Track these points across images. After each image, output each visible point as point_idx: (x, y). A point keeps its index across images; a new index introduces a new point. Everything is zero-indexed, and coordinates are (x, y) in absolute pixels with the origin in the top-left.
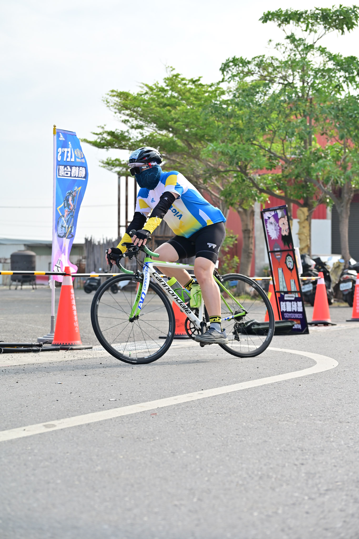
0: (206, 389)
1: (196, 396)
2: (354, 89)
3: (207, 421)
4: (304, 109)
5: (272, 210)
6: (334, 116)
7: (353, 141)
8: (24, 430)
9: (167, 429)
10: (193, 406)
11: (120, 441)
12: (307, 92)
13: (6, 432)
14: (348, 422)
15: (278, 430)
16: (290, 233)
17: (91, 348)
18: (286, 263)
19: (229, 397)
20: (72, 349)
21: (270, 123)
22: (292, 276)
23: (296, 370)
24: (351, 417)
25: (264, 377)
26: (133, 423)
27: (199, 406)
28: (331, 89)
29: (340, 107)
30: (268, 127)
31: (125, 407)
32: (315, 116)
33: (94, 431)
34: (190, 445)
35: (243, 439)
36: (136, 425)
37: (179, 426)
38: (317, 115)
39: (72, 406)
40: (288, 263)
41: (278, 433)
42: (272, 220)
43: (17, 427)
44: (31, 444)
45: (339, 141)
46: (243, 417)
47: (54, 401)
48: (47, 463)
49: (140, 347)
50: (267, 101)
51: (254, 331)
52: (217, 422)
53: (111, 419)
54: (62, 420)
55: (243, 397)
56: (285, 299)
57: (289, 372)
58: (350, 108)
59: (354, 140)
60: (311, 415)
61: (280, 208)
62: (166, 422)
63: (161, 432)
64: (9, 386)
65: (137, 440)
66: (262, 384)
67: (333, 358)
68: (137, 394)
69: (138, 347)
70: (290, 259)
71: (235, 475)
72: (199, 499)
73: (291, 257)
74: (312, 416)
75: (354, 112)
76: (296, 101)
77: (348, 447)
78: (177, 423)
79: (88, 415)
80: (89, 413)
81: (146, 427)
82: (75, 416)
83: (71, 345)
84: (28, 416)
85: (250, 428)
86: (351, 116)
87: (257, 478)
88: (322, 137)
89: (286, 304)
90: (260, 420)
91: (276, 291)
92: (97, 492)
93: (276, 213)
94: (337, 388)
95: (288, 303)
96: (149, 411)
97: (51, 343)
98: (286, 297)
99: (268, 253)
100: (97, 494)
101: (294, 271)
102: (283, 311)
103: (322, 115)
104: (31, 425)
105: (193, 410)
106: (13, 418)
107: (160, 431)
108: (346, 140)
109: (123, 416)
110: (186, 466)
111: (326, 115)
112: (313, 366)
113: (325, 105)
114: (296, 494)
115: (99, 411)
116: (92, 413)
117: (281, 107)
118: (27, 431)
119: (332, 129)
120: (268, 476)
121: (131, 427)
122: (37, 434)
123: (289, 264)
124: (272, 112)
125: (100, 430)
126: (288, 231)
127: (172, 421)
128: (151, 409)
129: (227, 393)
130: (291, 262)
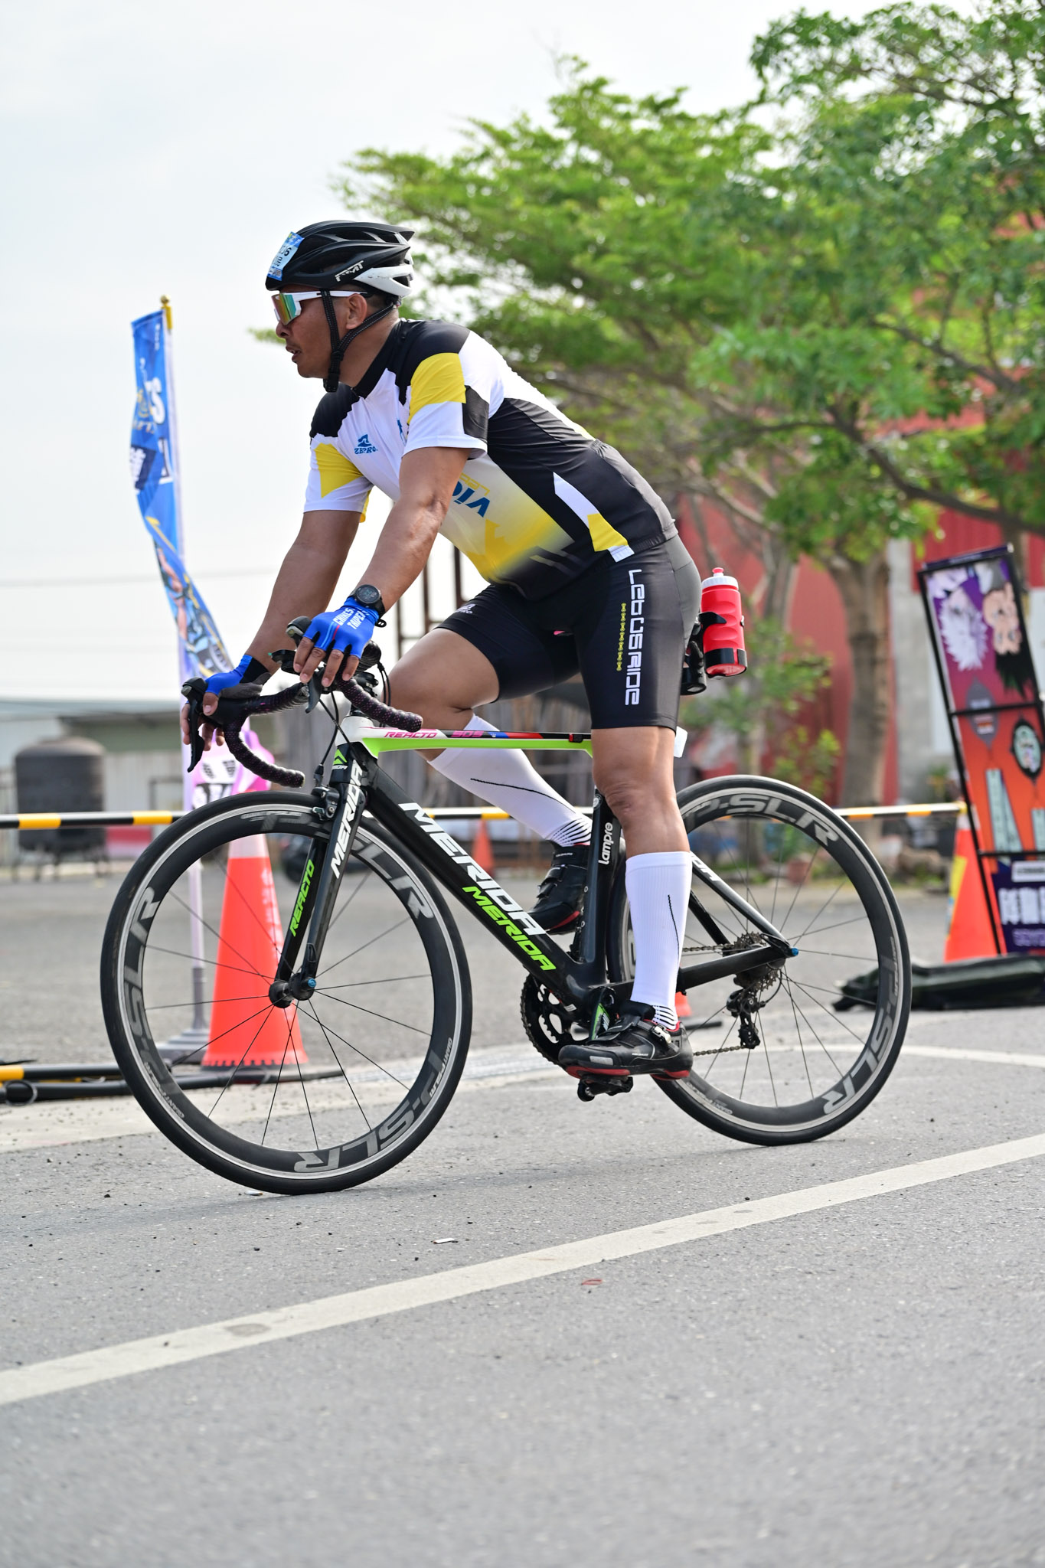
0: (761, 1196)
1: (727, 1219)
3: (775, 1298)
5: (958, 566)
8: (166, 1344)
9: (644, 1325)
10: (721, 1253)
11: (490, 1368)
13: (105, 1353)
15: (1018, 1319)
16: (1025, 645)
17: (341, 1074)
18: (1013, 750)
19: (842, 1218)
20: (276, 1081)
21: (936, 246)
22: (1036, 795)
25: (955, 1151)
26: (526, 1312)
27: (743, 1251)
30: (928, 262)
31: (490, 1263)
33: (398, 1339)
34: (726, 1373)
35: (902, 1349)
36: (536, 1318)
37: (681, 1316)
39: (310, 1264)
40: (1021, 751)
41: (1017, 1326)
42: (960, 599)
43: (138, 1337)
44: (198, 1387)
46: (895, 1281)
47: (247, 1252)
48: (261, 1443)
49: (512, 1064)
50: (925, 171)
52: (809, 1301)
53: (450, 1302)
54: (285, 1310)
55: (889, 1217)
56: (1017, 877)
57: (1040, 1132)
61: (985, 558)
62: (635, 1304)
63: (625, 1337)
64: (83, 1208)
65: (548, 1362)
66: (950, 1175)
68: (525, 1219)
69: (505, 1065)
70: (1027, 737)
71: (886, 1457)
72: (775, 1532)
73: (1032, 728)
76: (1027, 166)
78: (673, 1305)
79: (368, 1290)
80: (370, 1285)
81: (571, 1323)
82: (326, 1296)
83: (271, 1067)
84: (167, 1301)
85: (922, 1316)
87: (957, 1465)
89: (1018, 898)
90: (952, 1289)
91: (983, 850)
92: (440, 1520)
93: (971, 573)
95: (1026, 894)
96: (574, 1271)
97: (197, 1063)
98: (1020, 872)
99: (950, 716)
100: (442, 1527)
102: (1009, 923)
104: (183, 1328)
105: (722, 1264)
106: (120, 1310)
107: (621, 1333)
109: (487, 1291)
110: (722, 1435)
115: (405, 1278)
116: (381, 1284)
117: (974, 189)
118: (177, 1347)
120: (994, 1458)
121: (521, 1326)
122: (210, 1356)
123: (1027, 754)
124: (940, 210)
125: (418, 1336)
126: (1017, 638)
127: (657, 1302)
128: (580, 1265)
129: (833, 1206)
130: (1031, 746)
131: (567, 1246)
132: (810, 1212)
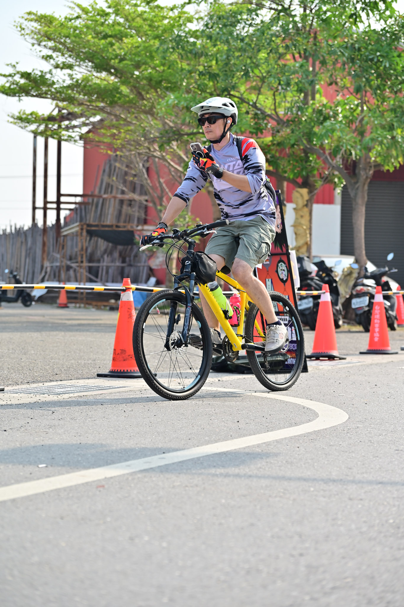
0: (169, 452)
1: (156, 461)
2: (377, 20)
3: (173, 497)
4: (304, 47)
6: (348, 59)
7: (374, 96)
9: (121, 507)
11: (59, 523)
12: (310, 22)
14: (361, 500)
15: (269, 510)
16: (283, 230)
17: (3, 390)
18: (277, 271)
19: (201, 463)
21: (257, 66)
22: (285, 290)
23: (291, 425)
24: (365, 492)
25: (247, 435)
26: (74, 499)
28: (343, 20)
29: (357, 46)
30: (253, 72)
31: (60, 476)
32: (321, 58)
33: (22, 509)
34: (153, 529)
35: (223, 521)
36: (78, 501)
37: (136, 503)
38: (323, 56)
40: (280, 272)
41: (268, 513)
45: (354, 94)
49: (72, 389)
50: (253, 35)
51: (230, 367)
52: (187, 499)
53: (43, 493)
57: (280, 428)
58: (370, 47)
59: (376, 94)
60: (312, 489)
62: (118, 497)
63: (113, 511)
65: (82, 521)
66: (244, 446)
67: (341, 408)
68: (75, 458)
69: (69, 389)
70: (282, 266)
71: (215, 568)
73: (285, 263)
74: (313, 491)
75: (376, 54)
76: (294, 36)
77: (361, 533)
78: (133, 499)
79: (11, 486)
80: (12, 484)
81: (92, 505)
85: (232, 507)
86: (372, 60)
87: (243, 573)
88: (331, 87)
90: (244, 496)
92: (37, 589)
94: (346, 452)
96: (94, 482)
100: (37, 593)
101: (289, 282)
103: (331, 56)
107: (112, 509)
108: (364, 93)
109: (59, 489)
110: (151, 556)
111: (336, 57)
112: (314, 419)
113: (336, 42)
114: (294, 594)
115: (26, 481)
116: (16, 484)
117: (272, 43)
119: (345, 78)
120: (259, 571)
121: (72, 505)
123: (282, 273)
124: (259, 51)
125: (30, 508)
126: (281, 227)
127: (126, 497)
128: (96, 479)
129: (197, 458)
130: (284, 270)
131: (91, 471)
132: (189, 460)
